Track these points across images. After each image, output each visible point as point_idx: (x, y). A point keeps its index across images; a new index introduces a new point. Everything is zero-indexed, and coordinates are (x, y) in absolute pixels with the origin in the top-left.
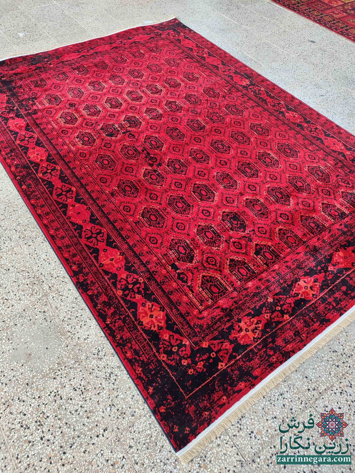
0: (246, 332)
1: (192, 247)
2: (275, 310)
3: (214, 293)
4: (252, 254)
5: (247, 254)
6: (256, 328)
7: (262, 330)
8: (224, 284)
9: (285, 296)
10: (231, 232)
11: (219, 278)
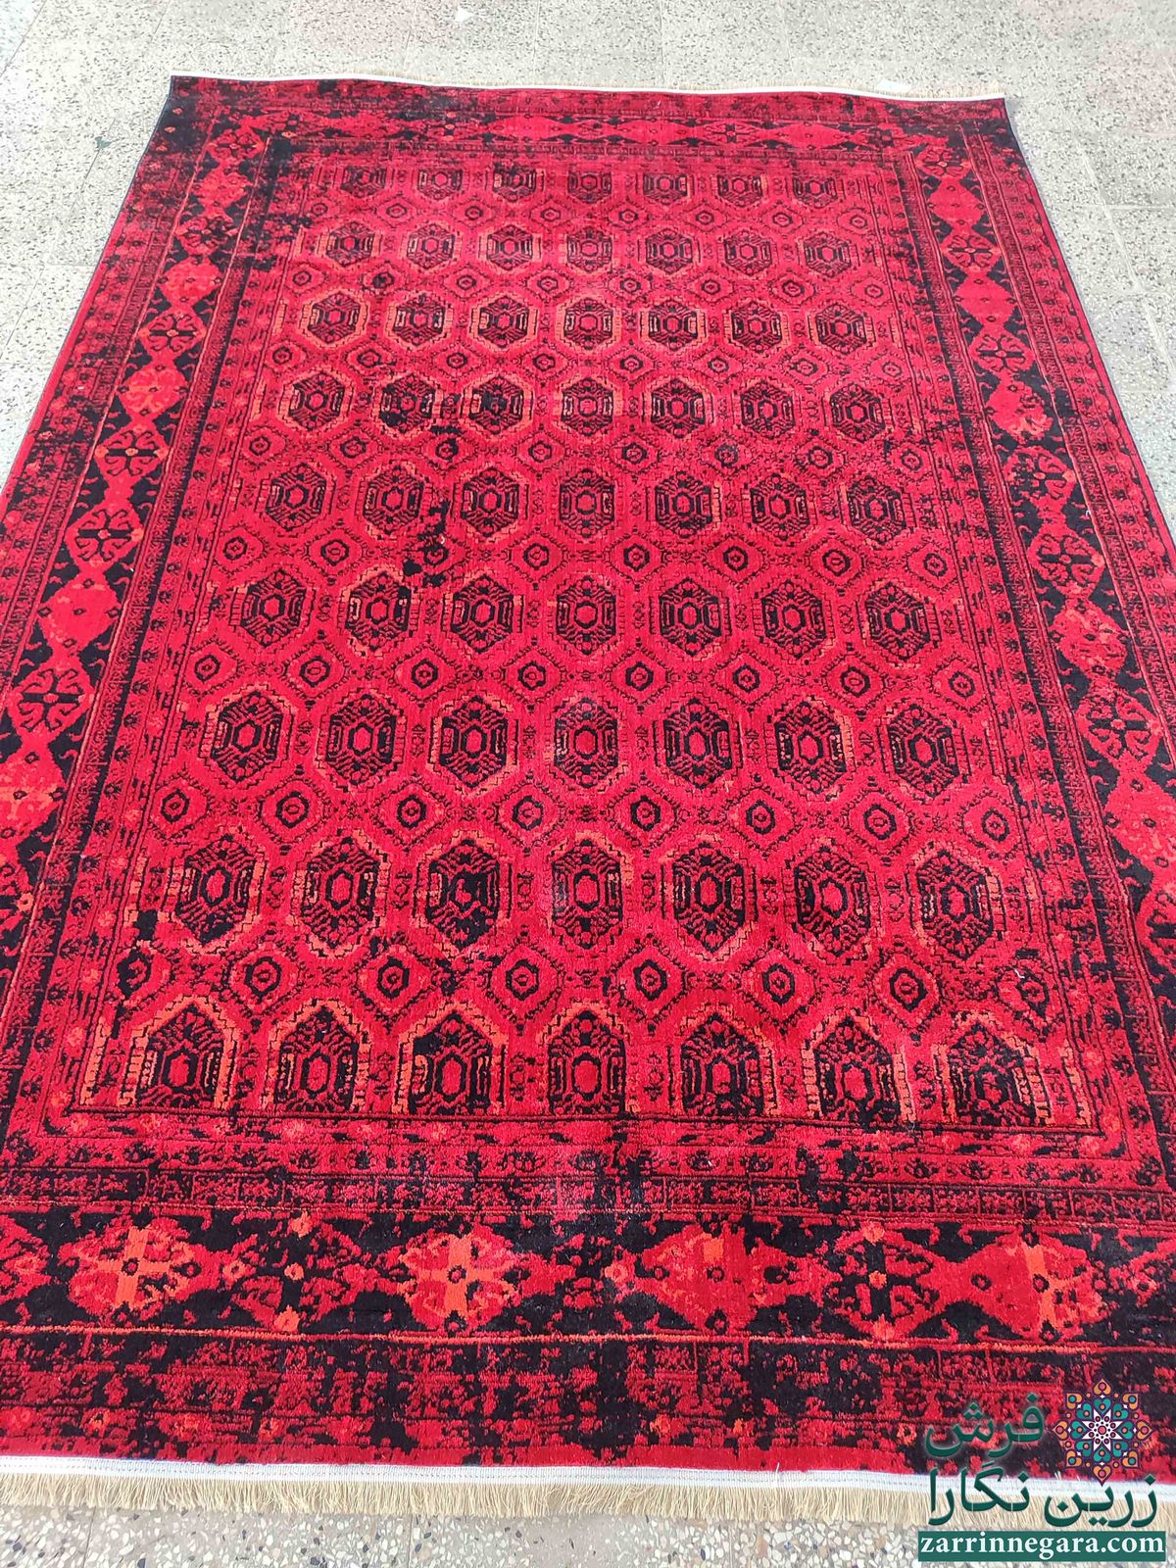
1: (253, 893)
2: (280, 1272)
3: (165, 1082)
4: (406, 1038)
5: (389, 1024)
6: (160, 1282)
7: (173, 1301)
8: (224, 1071)
9: (356, 1250)
10: (420, 922)
11: (228, 1046)
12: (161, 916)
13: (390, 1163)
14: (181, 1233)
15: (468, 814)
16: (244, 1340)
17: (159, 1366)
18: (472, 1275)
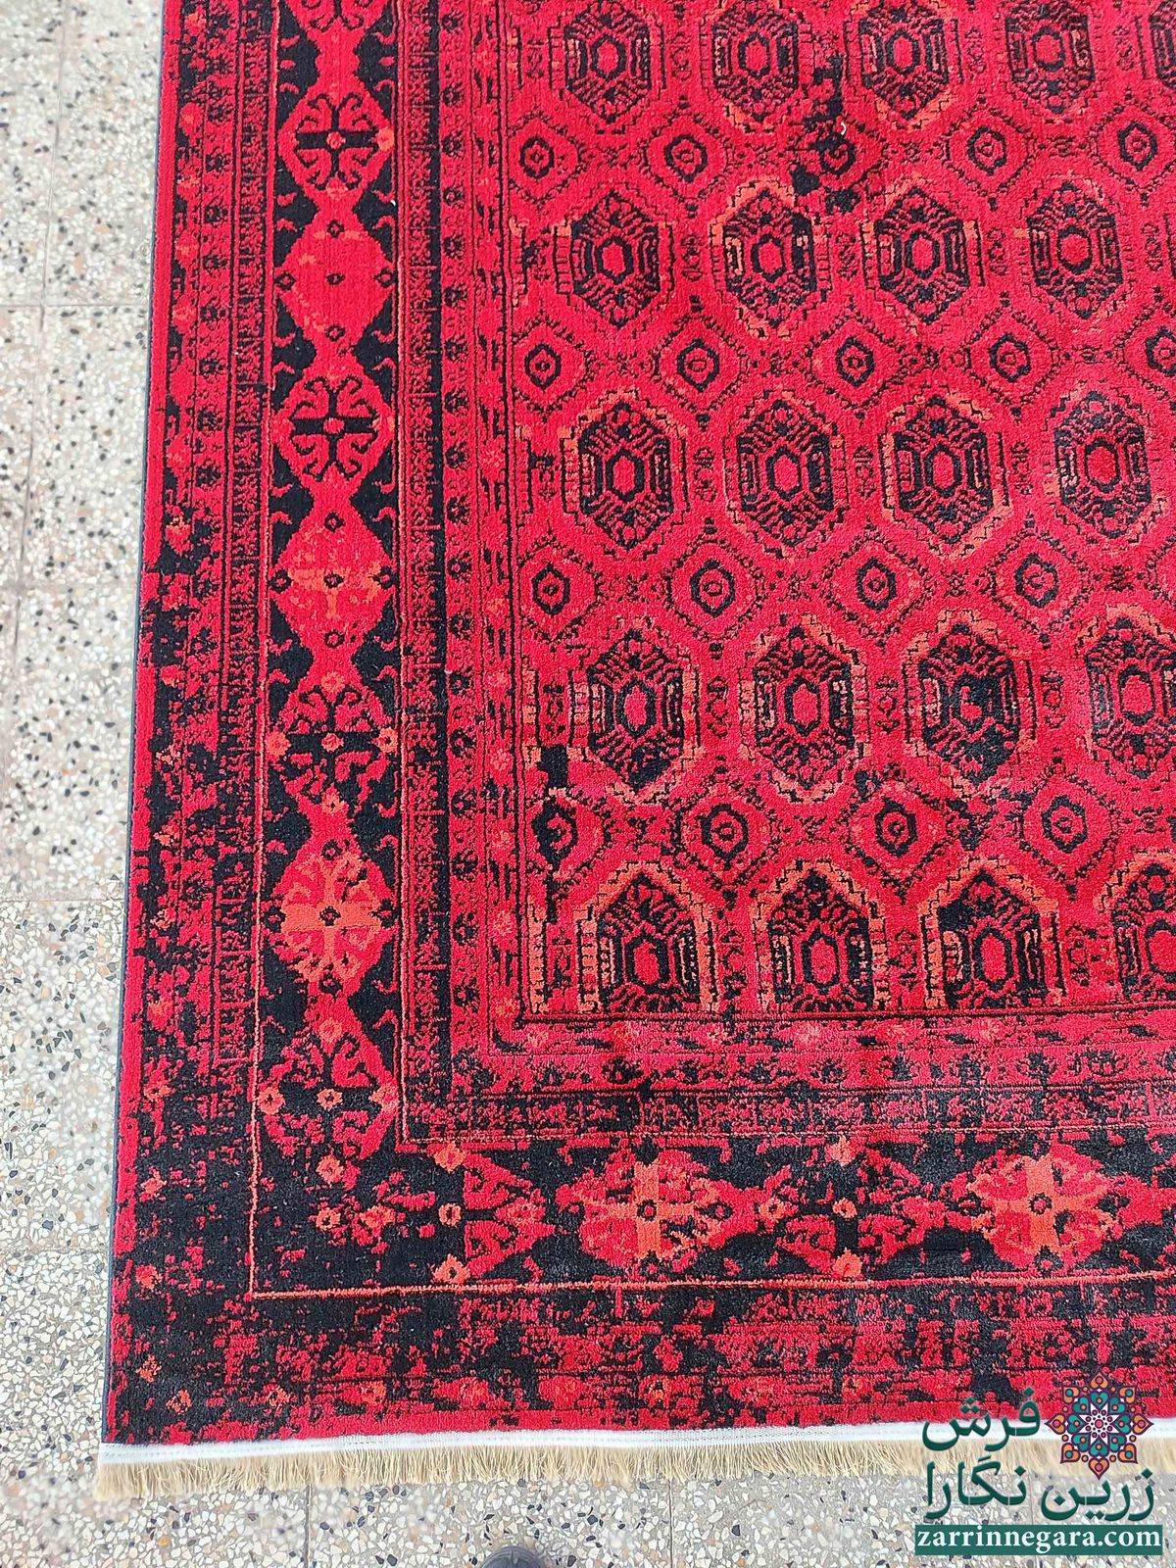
0: (639, 1213)
1: (688, 716)
2: (827, 1209)
3: (633, 977)
4: (928, 910)
5: (902, 893)
6: (688, 1227)
7: (708, 1248)
8: (703, 963)
9: (914, 1179)
10: (917, 748)
11: (701, 928)
12: (573, 754)
13: (935, 1071)
14: (697, 1166)
15: (953, 586)
16: (804, 1289)
17: (714, 1324)
18: (1060, 1204)
